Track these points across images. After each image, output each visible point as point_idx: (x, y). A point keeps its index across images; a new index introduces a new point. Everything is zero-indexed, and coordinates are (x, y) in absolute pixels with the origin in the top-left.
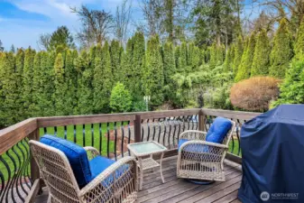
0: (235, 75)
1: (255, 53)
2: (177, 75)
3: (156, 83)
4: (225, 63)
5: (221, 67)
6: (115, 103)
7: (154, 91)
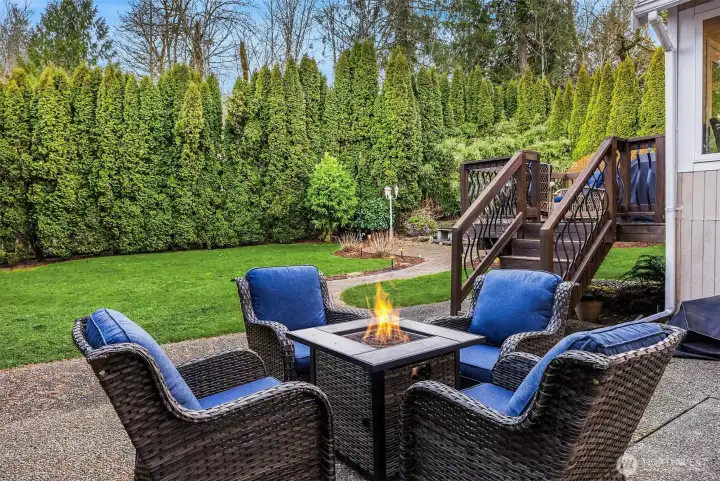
0: (574, 146)
1: (613, 102)
2: (450, 142)
3: (408, 158)
4: (551, 119)
5: (542, 128)
6: (324, 200)
7: (403, 177)
